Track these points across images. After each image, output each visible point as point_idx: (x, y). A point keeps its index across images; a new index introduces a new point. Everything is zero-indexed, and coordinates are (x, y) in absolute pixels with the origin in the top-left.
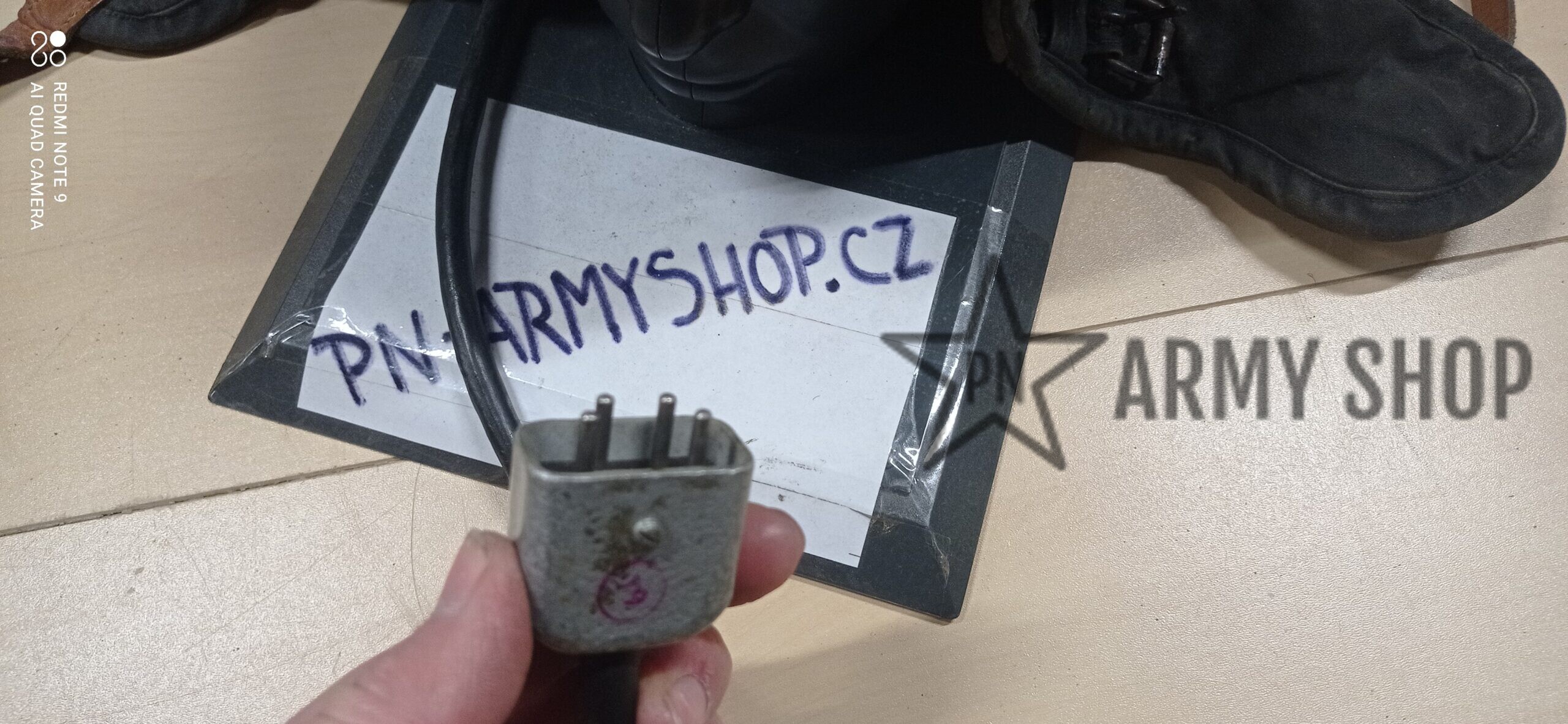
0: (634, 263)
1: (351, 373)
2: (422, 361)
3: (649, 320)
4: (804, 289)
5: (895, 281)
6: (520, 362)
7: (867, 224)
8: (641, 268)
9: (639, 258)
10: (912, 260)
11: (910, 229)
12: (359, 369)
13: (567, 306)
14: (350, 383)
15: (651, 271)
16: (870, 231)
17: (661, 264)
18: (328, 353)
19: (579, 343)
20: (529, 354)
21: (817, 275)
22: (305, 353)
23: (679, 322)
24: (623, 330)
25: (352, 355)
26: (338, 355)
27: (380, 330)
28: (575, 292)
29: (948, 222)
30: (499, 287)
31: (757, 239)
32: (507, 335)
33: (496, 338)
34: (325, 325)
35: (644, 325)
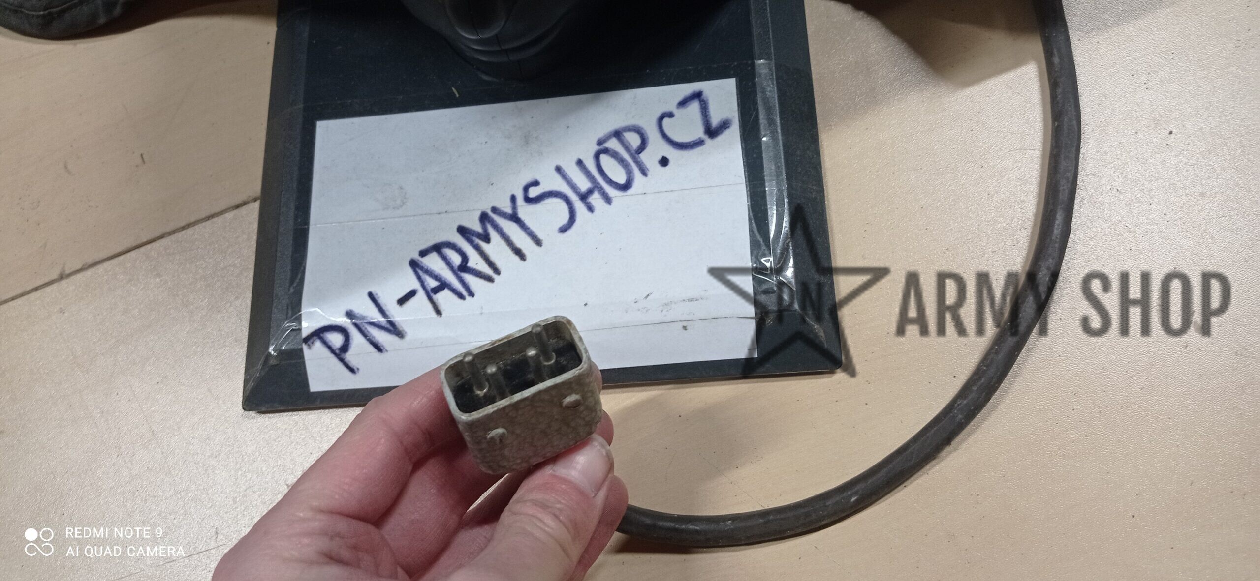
0: (513, 199)
1: (340, 353)
2: (388, 326)
3: (541, 236)
4: (644, 172)
5: (709, 142)
7: (672, 107)
8: (520, 201)
9: (515, 194)
10: (715, 122)
11: (705, 99)
12: (345, 348)
13: (477, 248)
14: (342, 360)
15: (528, 200)
16: (675, 110)
17: (533, 192)
18: (318, 344)
19: (497, 271)
20: (464, 293)
21: (649, 158)
22: (301, 350)
23: (563, 230)
24: (525, 251)
25: (336, 339)
26: (325, 343)
27: (350, 314)
28: (479, 236)
29: (730, 84)
30: (423, 253)
31: (596, 148)
32: (443, 285)
33: (436, 290)
34: (308, 326)
35: (538, 242)
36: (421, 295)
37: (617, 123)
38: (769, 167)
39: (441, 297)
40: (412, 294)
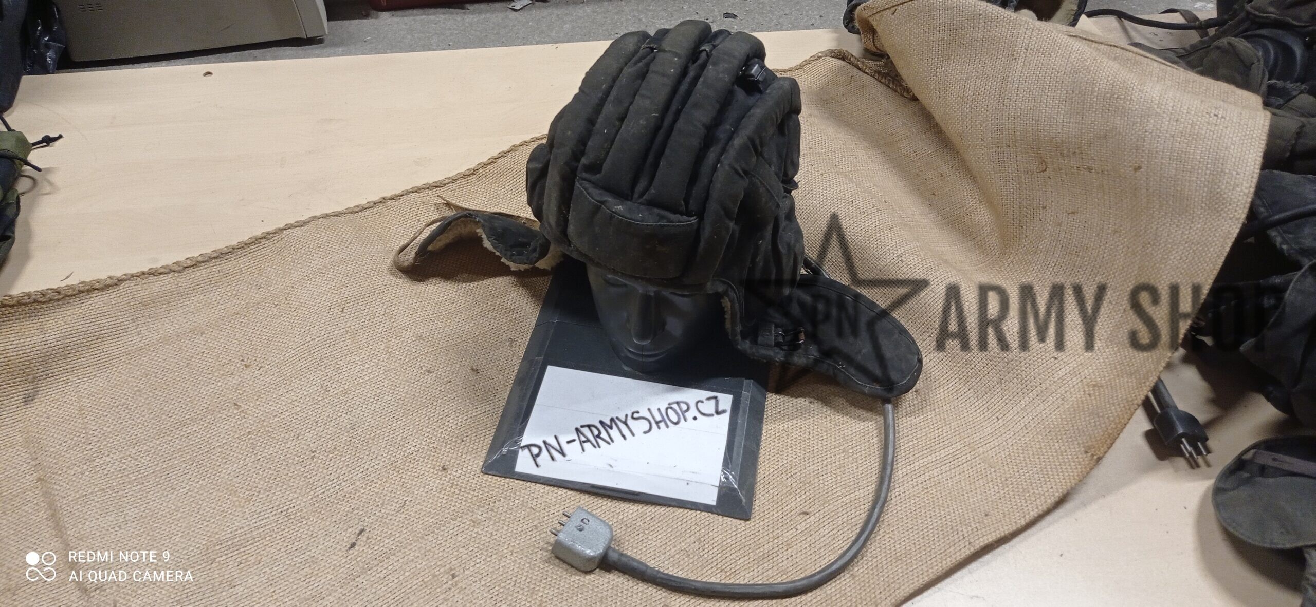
1: (535, 457)
2: (560, 450)
3: (635, 432)
4: (685, 420)
5: (715, 415)
6: (595, 447)
7: (703, 399)
8: (629, 417)
9: (627, 414)
10: (720, 409)
11: (718, 400)
12: (538, 455)
13: (606, 431)
14: (535, 460)
15: (633, 418)
16: (704, 401)
17: (636, 415)
18: (526, 451)
19: (612, 441)
20: (597, 445)
21: (689, 415)
22: (518, 451)
23: (645, 433)
24: (627, 436)
25: (535, 451)
26: (530, 451)
27: (545, 442)
28: (608, 426)
29: (730, 397)
30: (582, 426)
31: (667, 406)
32: (588, 441)
33: (584, 442)
34: (524, 443)
35: (633, 435)
36: (577, 442)
37: (678, 399)
38: (738, 432)
39: (586, 445)
40: (574, 440)
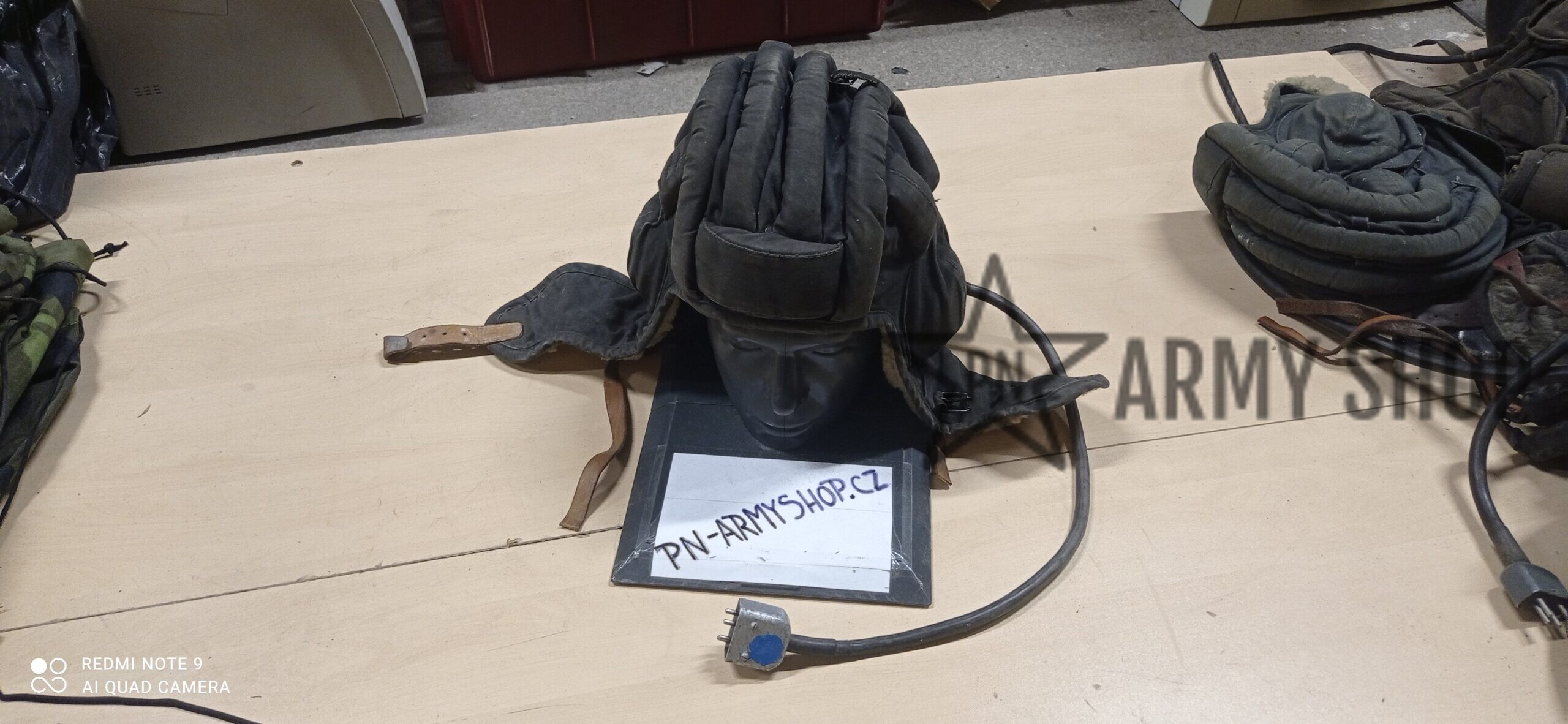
0: (773, 501)
1: (672, 558)
2: (701, 547)
3: (785, 519)
4: (842, 500)
5: (876, 492)
6: (741, 541)
8: (777, 502)
9: (774, 499)
10: (880, 484)
11: (876, 474)
12: (676, 555)
13: (752, 520)
14: (673, 561)
15: (781, 503)
16: (860, 476)
17: (783, 500)
18: (662, 551)
19: (761, 531)
20: (743, 538)
21: (846, 494)
22: (652, 553)
23: (797, 518)
24: (776, 524)
25: (672, 550)
26: (666, 551)
27: (682, 540)
28: (753, 515)
29: (890, 470)
30: (723, 518)
31: (818, 486)
32: (732, 533)
33: (728, 535)
34: (657, 543)
35: (784, 522)
36: (720, 536)
37: (831, 477)
38: (905, 508)
39: (730, 538)
40: (716, 534)
